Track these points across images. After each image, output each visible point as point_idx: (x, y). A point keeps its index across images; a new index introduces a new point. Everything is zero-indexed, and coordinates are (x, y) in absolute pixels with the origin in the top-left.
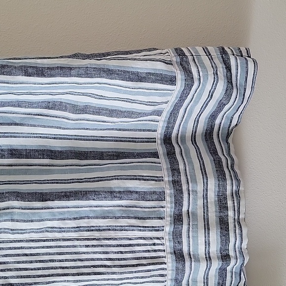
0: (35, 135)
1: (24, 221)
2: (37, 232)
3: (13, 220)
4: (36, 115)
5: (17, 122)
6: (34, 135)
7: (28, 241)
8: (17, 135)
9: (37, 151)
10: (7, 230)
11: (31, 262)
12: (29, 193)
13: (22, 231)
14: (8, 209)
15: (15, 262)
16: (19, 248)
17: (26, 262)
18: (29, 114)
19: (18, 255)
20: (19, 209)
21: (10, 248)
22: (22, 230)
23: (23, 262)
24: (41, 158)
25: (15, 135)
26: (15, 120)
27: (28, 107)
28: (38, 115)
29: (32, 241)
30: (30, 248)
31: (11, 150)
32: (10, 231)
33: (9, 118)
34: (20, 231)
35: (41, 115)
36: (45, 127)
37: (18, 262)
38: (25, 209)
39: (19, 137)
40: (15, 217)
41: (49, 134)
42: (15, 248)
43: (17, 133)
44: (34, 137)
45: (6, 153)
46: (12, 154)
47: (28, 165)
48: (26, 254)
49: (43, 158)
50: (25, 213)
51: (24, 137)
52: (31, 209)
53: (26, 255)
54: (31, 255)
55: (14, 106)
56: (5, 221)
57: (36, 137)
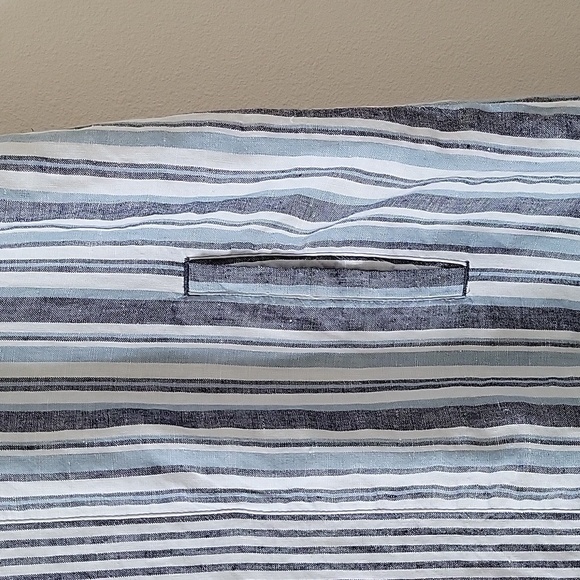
0: (541, 276)
1: (548, 471)
2: (569, 497)
3: (521, 468)
4: (548, 230)
5: (508, 246)
6: (538, 276)
7: (548, 516)
8: (506, 275)
9: (545, 311)
10: (507, 491)
11: (555, 565)
12: (549, 407)
13: (539, 494)
14: (512, 441)
15: (520, 564)
16: (528, 532)
17: (543, 564)
18: (532, 228)
19: (527, 548)
20: (536, 441)
21: (510, 532)
22: (540, 490)
23: (537, 565)
24: (553, 328)
25: (501, 274)
26: (502, 242)
27: (536, 212)
28: (553, 230)
29: (558, 516)
30: (552, 532)
31: (491, 309)
32: (515, 493)
33: (490, 236)
34: (535, 494)
35: (559, 230)
36: (564, 256)
37: (528, 565)
38: (547, 443)
39: (509, 279)
40: (528, 461)
41: (568, 275)
42: (520, 532)
43: (506, 271)
44: (539, 280)
45: (483, 315)
46: (493, 318)
47: (528, 344)
48: (542, 546)
49: (560, 328)
50: (549, 454)
51: (517, 280)
52: (561, 443)
53: (543, 548)
54: (554, 548)
55: (505, 209)
56: (506, 469)
57: (543, 281)
